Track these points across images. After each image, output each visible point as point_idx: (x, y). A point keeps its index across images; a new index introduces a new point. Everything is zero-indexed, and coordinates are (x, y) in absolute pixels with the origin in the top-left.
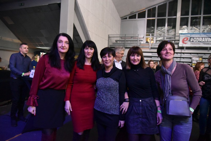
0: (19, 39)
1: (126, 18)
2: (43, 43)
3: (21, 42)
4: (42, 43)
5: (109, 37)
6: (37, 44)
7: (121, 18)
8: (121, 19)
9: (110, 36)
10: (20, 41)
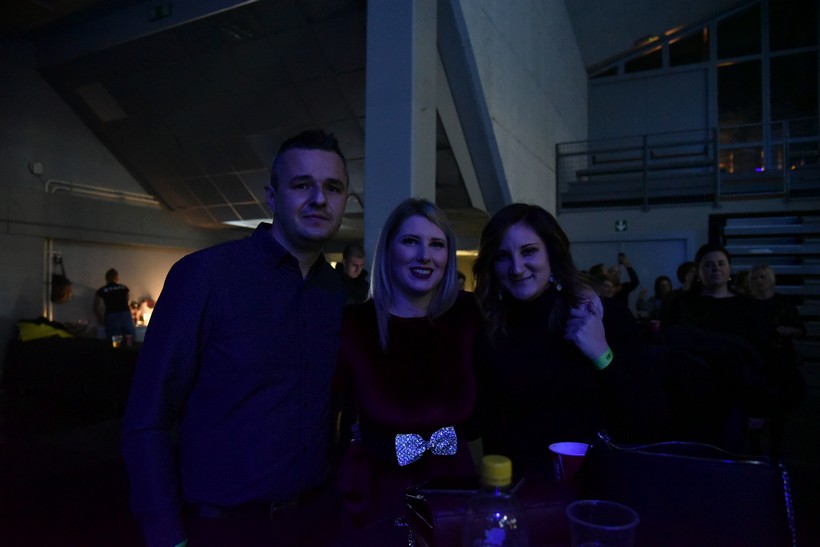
0: (149, 189)
1: (612, 72)
2: (257, 201)
3: (156, 203)
4: (253, 200)
5: (559, 156)
6: (230, 205)
7: (589, 71)
8: (590, 78)
9: (564, 150)
10: (155, 199)
